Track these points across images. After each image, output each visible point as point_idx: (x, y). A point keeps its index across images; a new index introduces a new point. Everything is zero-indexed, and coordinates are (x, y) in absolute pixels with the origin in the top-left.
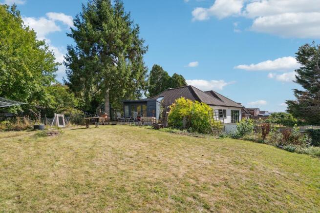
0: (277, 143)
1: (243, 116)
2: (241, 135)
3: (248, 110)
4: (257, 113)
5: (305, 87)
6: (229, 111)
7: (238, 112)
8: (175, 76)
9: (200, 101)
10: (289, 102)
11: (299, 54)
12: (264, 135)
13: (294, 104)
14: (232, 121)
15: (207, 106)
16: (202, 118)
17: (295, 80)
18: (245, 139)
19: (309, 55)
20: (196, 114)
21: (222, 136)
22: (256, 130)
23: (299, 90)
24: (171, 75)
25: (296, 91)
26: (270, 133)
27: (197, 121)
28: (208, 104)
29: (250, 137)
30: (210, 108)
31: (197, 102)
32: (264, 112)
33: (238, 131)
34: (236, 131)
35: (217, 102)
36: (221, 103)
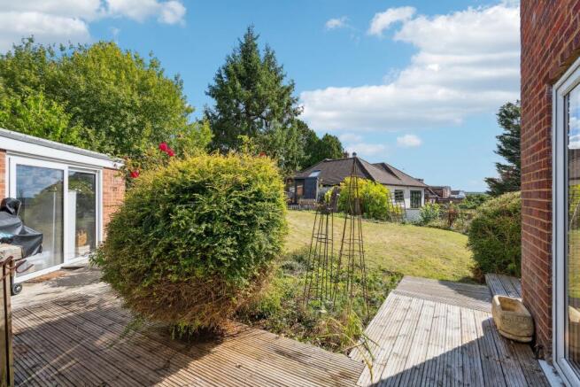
0: (464, 230)
1: (427, 198)
2: (426, 221)
3: (434, 189)
4: (447, 194)
5: (510, 160)
6: (407, 193)
7: (419, 192)
8: (327, 137)
9: (373, 180)
10: (490, 181)
11: (500, 115)
12: (451, 221)
13: (495, 182)
14: (412, 205)
15: (382, 187)
16: (378, 201)
17: (497, 149)
18: (430, 226)
19: (513, 117)
20: (371, 197)
21: (404, 223)
22: (442, 216)
23: (502, 164)
24: (320, 136)
25: (499, 166)
26: (458, 220)
27: (373, 204)
28: (383, 184)
29: (436, 224)
30: (386, 189)
31: (369, 181)
32: (457, 192)
33: (421, 217)
34: (419, 218)
35: (392, 180)
36: (397, 182)
